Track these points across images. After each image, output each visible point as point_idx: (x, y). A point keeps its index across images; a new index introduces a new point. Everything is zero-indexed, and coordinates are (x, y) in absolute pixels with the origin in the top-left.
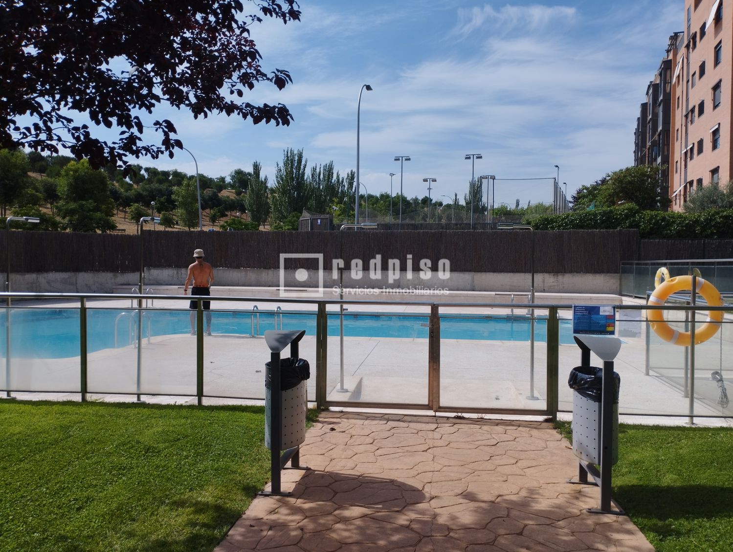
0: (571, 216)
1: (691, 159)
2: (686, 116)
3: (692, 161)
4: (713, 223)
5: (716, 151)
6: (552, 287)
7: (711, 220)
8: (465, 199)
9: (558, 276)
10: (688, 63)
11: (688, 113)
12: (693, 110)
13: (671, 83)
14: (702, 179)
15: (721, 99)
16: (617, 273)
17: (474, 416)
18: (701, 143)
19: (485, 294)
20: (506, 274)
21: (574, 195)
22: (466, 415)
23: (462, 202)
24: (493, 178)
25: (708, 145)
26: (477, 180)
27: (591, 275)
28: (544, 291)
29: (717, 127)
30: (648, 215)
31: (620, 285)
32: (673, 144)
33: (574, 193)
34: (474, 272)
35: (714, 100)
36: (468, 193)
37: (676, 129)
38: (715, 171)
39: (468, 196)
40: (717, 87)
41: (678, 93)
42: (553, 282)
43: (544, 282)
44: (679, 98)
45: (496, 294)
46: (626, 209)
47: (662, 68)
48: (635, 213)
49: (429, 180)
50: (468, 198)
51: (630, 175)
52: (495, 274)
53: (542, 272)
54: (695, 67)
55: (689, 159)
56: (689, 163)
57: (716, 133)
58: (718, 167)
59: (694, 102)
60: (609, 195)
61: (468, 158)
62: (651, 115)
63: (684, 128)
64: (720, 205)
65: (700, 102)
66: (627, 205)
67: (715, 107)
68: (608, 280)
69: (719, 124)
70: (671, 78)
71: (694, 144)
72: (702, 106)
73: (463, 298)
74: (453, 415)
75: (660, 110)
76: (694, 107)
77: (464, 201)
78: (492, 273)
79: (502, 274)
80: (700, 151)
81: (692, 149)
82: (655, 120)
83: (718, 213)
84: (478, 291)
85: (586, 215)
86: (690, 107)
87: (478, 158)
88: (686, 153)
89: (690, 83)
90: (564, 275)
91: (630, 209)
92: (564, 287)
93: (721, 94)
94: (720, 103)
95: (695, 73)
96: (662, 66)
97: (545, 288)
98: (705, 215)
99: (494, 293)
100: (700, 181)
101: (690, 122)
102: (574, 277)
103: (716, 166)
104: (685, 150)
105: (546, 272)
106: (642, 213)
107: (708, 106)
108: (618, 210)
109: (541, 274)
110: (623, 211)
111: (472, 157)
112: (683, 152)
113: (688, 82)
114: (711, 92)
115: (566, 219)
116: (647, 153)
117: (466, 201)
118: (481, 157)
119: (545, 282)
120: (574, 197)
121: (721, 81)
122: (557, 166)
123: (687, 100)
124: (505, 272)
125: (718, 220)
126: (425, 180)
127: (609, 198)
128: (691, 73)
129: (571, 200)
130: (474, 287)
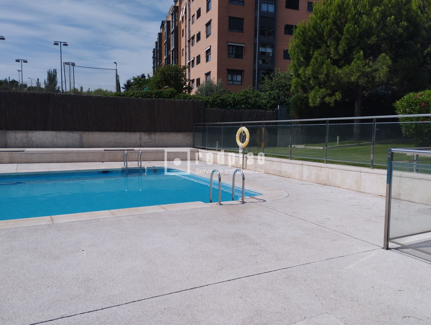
0: (136, 94)
1: (192, 67)
2: (189, 41)
3: (193, 68)
4: (216, 103)
5: (208, 63)
6: (147, 143)
7: (215, 101)
8: (45, 83)
9: (151, 135)
10: (189, 9)
11: (190, 39)
12: (193, 38)
13: (178, 20)
14: (200, 79)
15: (211, 31)
16: (191, 132)
18: (199, 57)
19: (95, 150)
20: (110, 133)
21: (125, 84)
23: (43, 86)
24: (73, 65)
25: (203, 58)
26: (53, 71)
27: (174, 133)
28: (141, 146)
29: (209, 48)
30: (182, 96)
31: (194, 140)
32: (180, 58)
33: (125, 83)
34: (82, 131)
35: (207, 32)
36: (46, 79)
37: (182, 49)
38: (208, 74)
39: (47, 81)
40: (208, 24)
41: (183, 26)
42: (147, 139)
43: (140, 139)
44: (183, 30)
45: (105, 150)
46: (170, 92)
47: (174, 11)
48: (175, 95)
49: (20, 61)
50: (47, 82)
51: (170, 70)
52: (101, 133)
53: (139, 131)
54: (194, 12)
55: (191, 67)
56: (191, 69)
57: (208, 52)
58: (210, 72)
59: (194, 33)
60: (158, 82)
62: (166, 40)
63: (187, 48)
64: (216, 93)
65: (198, 32)
66: (170, 89)
67: (207, 36)
68: (185, 137)
69: (211, 46)
70: (179, 17)
71: (194, 58)
72: (199, 35)
73: (75, 154)
75: (172, 37)
76: (194, 35)
77: (44, 85)
78: (98, 133)
79: (107, 133)
80: (198, 62)
81: (193, 61)
82: (168, 43)
83: (218, 97)
84: (86, 148)
85: (146, 94)
86: (191, 36)
87: (64, 45)
88: (189, 63)
89: (191, 20)
90: (155, 134)
91: (172, 92)
92: (155, 143)
93: (211, 28)
94: (211, 33)
95: (194, 15)
96: (174, 9)
97: (142, 144)
98: (212, 98)
99: (102, 149)
100: (198, 80)
101: (191, 45)
102: (163, 135)
103: (209, 71)
104: (189, 61)
105: (142, 131)
106: (179, 95)
107: (203, 35)
108: (165, 92)
109: (139, 133)
110: (168, 93)
111: (59, 43)
112: (187, 63)
113: (189, 20)
114: (205, 27)
115: (133, 95)
116: (164, 62)
117: (45, 85)
118: (67, 45)
119: (142, 139)
120: (125, 85)
121: (211, 20)
122: (115, 63)
123: (189, 32)
124: (109, 131)
125: (219, 101)
126: (18, 61)
127: (158, 84)
128: (192, 15)
129: (124, 86)
130: (83, 144)
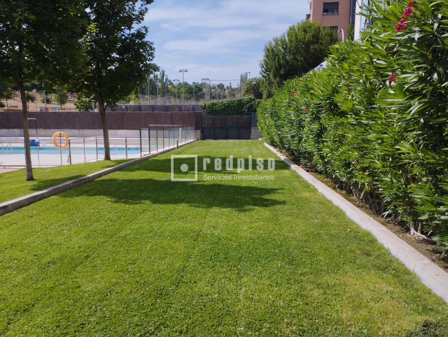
17: (8, 167)
22: (6, 167)
61: (181, 71)
74: (3, 167)
